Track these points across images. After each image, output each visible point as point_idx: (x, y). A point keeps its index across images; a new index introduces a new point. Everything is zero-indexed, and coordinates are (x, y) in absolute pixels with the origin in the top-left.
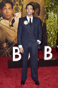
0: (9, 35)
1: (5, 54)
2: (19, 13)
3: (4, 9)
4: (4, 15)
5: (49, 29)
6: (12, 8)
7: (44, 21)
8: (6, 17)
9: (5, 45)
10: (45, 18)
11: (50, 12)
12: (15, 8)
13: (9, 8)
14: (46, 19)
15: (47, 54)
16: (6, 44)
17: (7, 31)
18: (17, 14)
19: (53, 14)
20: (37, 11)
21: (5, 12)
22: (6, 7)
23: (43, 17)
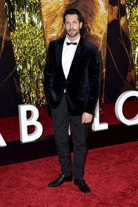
5: (20, 58)
7: (4, 36)
10: (7, 27)
15: (28, 127)
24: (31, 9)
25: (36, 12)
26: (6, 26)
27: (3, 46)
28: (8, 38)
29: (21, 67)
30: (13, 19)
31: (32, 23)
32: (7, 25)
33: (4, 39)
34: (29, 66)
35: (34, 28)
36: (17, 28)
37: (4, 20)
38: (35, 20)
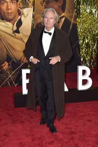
1: (6, 82)
2: (29, 8)
3: (2, 2)
7: (73, 21)
8: (7, 16)
9: (6, 66)
10: (75, 15)
11: (83, 4)
14: (77, 18)
15: (83, 80)
16: (8, 64)
17: (10, 42)
20: (61, 4)
23: (71, 14)
24: (91, 3)
25: (94, 6)
27: (71, 27)
30: (79, 10)
31: (91, 13)
32: (75, 14)
33: (72, 23)
34: (86, 41)
35: (92, 16)
37: (73, 10)
38: (93, 11)
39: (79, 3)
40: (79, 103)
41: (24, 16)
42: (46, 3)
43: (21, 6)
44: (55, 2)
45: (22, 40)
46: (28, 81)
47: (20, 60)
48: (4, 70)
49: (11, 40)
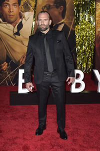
0: (13, 50)
1: (5, 82)
2: (31, 12)
3: (5, 4)
4: (4, 15)
5: (79, 42)
6: (19, 3)
7: (71, 27)
8: (9, 19)
9: (5, 66)
12: (24, 4)
13: (14, 4)
14: (76, 25)
16: (7, 64)
17: (9, 43)
18: (26, 14)
19: (87, 16)
20: (61, 11)
21: (6, 9)
22: (8, 1)
23: (70, 21)
24: (91, 12)
25: (93, 14)
26: (73, 21)
28: (73, 29)
29: (79, 48)
34: (84, 47)
35: (90, 24)
36: (80, 23)
37: (72, 18)
38: (92, 19)
39: (78, 11)
40: (71, 105)
41: (25, 19)
42: (47, 9)
43: (23, 10)
44: (56, 9)
45: (22, 42)
46: (23, 81)
47: (19, 61)
48: (3, 70)
49: (11, 42)
